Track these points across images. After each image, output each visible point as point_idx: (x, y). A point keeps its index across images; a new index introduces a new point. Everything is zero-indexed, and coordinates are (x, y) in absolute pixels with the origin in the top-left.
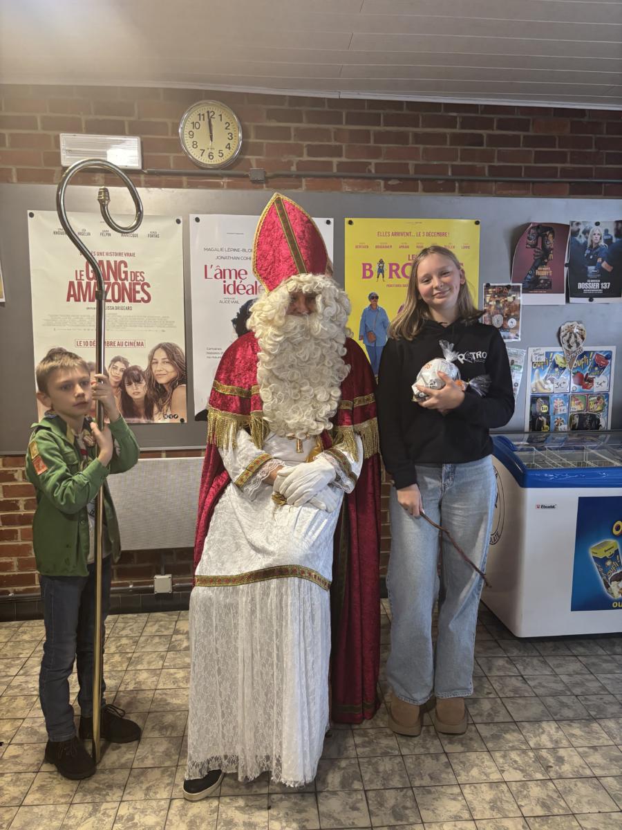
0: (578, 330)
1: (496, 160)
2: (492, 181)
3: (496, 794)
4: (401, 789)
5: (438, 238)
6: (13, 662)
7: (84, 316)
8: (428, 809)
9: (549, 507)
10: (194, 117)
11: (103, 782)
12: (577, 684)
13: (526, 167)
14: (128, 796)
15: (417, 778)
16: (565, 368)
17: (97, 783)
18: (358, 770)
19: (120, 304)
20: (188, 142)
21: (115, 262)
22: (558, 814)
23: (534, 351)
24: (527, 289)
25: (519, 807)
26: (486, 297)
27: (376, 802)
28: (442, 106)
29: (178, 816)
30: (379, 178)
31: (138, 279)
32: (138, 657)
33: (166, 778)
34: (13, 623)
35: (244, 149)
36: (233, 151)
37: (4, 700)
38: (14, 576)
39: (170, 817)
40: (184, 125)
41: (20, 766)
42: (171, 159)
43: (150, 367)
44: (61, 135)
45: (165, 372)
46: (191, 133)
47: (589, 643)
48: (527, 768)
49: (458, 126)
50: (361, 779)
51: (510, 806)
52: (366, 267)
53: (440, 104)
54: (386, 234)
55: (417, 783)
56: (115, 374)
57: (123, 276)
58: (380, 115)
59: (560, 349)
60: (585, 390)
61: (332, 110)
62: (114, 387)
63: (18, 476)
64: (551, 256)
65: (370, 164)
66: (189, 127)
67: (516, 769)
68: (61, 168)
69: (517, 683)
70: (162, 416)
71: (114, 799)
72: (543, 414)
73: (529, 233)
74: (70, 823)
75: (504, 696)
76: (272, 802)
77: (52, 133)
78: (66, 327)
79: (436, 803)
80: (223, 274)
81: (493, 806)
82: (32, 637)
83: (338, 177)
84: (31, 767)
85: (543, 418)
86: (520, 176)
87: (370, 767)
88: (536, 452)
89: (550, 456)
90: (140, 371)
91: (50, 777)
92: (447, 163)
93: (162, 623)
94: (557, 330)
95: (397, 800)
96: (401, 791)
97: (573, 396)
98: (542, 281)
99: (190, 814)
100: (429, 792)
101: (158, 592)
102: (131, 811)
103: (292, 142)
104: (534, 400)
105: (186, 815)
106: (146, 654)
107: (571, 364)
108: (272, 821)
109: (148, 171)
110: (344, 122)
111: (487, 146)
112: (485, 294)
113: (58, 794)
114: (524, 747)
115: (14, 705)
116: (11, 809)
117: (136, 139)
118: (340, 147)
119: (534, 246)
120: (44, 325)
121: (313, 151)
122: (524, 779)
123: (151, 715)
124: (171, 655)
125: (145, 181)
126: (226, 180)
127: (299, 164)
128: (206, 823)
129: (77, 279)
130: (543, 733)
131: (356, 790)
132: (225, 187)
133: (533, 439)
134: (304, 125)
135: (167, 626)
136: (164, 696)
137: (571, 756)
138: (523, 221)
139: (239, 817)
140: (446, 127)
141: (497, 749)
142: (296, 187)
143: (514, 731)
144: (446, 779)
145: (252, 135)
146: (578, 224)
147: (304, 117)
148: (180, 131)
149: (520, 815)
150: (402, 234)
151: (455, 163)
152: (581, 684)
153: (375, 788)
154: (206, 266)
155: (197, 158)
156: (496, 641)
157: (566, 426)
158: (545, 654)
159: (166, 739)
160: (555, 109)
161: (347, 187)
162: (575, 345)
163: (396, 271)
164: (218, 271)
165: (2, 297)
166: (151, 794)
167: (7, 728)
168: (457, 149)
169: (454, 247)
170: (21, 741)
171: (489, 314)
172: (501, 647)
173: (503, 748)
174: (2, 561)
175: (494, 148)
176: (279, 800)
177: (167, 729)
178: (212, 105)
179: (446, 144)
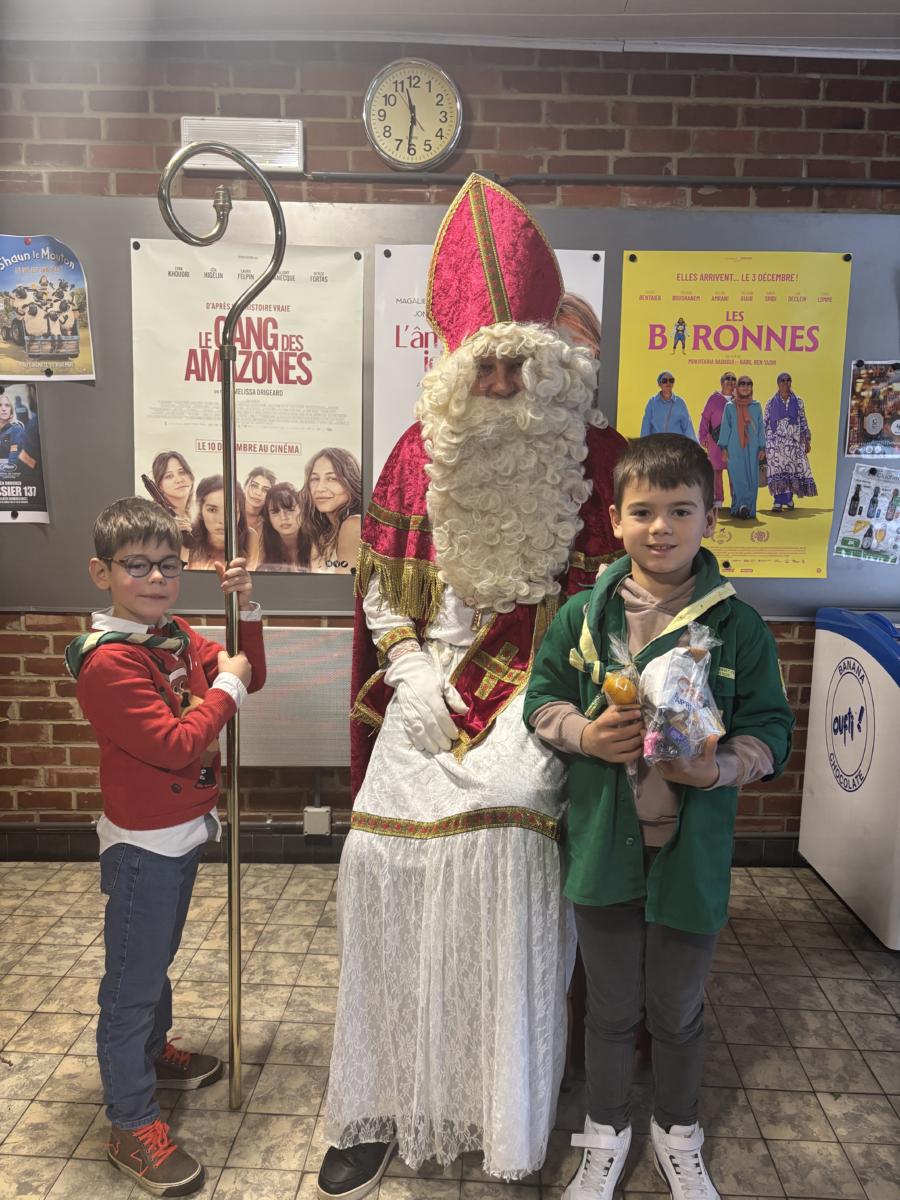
1: (884, 152)
2: (877, 187)
5: (779, 283)
6: (88, 925)
7: (211, 403)
10: (387, 88)
11: (198, 1131)
14: (236, 1158)
17: (191, 1132)
19: (265, 386)
20: (377, 129)
21: (259, 319)
26: (854, 382)
28: (795, 61)
30: (684, 184)
31: (294, 346)
32: (273, 932)
33: (300, 1135)
35: (465, 138)
36: (447, 141)
37: (67, 983)
40: (371, 100)
42: (350, 155)
43: (307, 486)
44: (183, 118)
45: (330, 494)
46: (382, 113)
49: (821, 95)
52: (656, 332)
53: (793, 58)
54: (692, 277)
56: (254, 495)
57: (270, 342)
58: (688, 78)
61: (610, 71)
62: (253, 515)
65: (669, 160)
66: (378, 103)
67: (888, 1179)
68: (181, 172)
69: (889, 1027)
70: (323, 562)
71: (214, 1163)
75: (867, 1048)
76: (467, 1196)
77: (170, 117)
78: (183, 420)
80: (423, 340)
83: (614, 183)
84: (93, 1096)
90: (292, 492)
92: (800, 157)
93: (312, 881)
101: (309, 833)
103: (542, 125)
106: (285, 928)
109: (314, 176)
110: (629, 93)
111: (870, 128)
112: (857, 376)
115: (81, 993)
116: (55, 1163)
117: (296, 125)
118: (622, 133)
120: (150, 416)
121: (575, 140)
123: (285, 1027)
124: (321, 932)
125: (308, 190)
126: (434, 189)
127: (553, 162)
129: (201, 346)
132: (433, 200)
134: (562, 97)
135: (320, 886)
136: (306, 997)
140: (800, 97)
142: (550, 199)
143: (884, 1110)
144: (765, 1185)
145: (479, 113)
147: (564, 85)
148: (364, 115)
150: (718, 277)
151: (813, 157)
154: (398, 327)
155: (389, 153)
156: (851, 952)
159: (304, 1068)
161: (629, 199)
163: (705, 339)
164: (418, 336)
165: (91, 373)
166: (272, 1159)
167: (65, 1028)
168: (818, 134)
169: (805, 299)
170: (85, 1051)
171: (860, 411)
172: (859, 963)
173: (865, 1140)
174: (82, 771)
175: (883, 132)
176: (476, 1194)
177: (306, 1055)
178: (416, 66)
179: (798, 125)
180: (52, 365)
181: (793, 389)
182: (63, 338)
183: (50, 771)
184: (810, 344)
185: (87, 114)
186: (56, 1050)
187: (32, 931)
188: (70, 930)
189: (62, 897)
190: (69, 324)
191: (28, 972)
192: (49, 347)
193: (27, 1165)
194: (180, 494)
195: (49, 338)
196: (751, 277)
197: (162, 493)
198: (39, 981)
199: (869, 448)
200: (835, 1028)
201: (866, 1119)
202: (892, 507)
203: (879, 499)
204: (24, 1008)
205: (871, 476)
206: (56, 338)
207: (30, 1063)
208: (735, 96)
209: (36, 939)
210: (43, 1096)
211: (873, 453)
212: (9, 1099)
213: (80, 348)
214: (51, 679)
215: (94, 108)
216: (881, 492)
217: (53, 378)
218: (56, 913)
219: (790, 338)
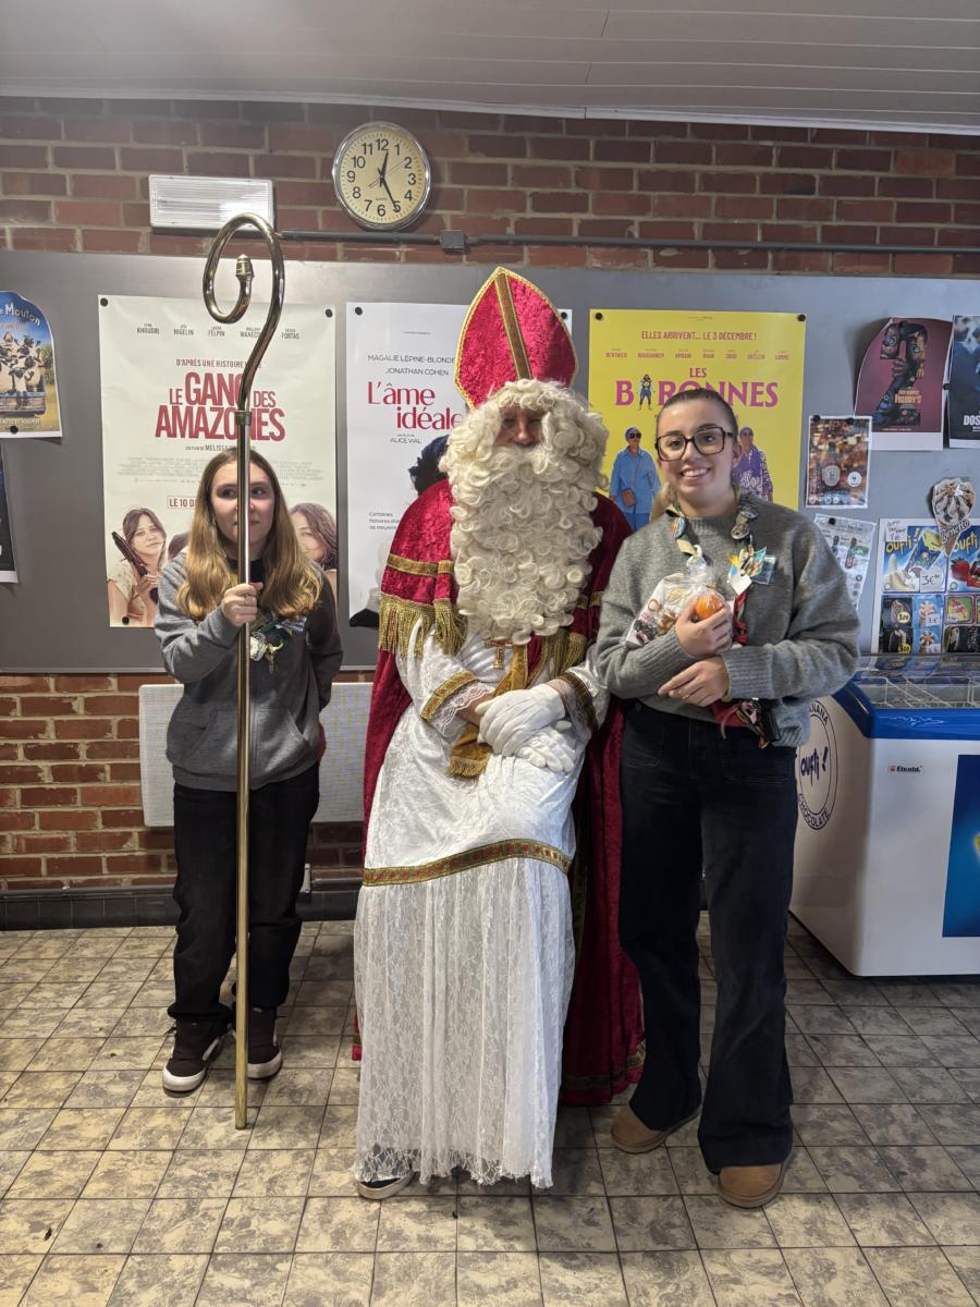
0: (962, 493)
1: (834, 216)
2: (827, 250)
3: (816, 1211)
4: (665, 1197)
5: (738, 341)
6: (68, 989)
7: (182, 459)
8: (707, 1230)
9: (910, 770)
10: (356, 150)
11: (202, 1168)
12: (947, 1050)
13: (882, 229)
14: (241, 1189)
15: (690, 1181)
16: (938, 553)
17: (196, 1170)
18: (597, 1167)
20: (346, 189)
21: (231, 376)
22: (914, 1244)
23: (889, 524)
24: (879, 424)
25: (852, 1231)
26: (812, 436)
27: (624, 1215)
28: (749, 129)
29: (318, 1223)
30: (646, 246)
31: (266, 403)
33: (300, 1165)
34: (68, 931)
35: (434, 199)
36: (416, 204)
37: (53, 1044)
38: (71, 858)
39: (305, 1224)
40: (341, 162)
41: (76, 1142)
42: (320, 214)
44: (151, 176)
45: (305, 549)
46: (351, 174)
47: (970, 989)
48: (866, 1174)
49: (774, 163)
50: (601, 1180)
51: (838, 1230)
52: (622, 389)
53: (746, 126)
54: (657, 336)
55: (690, 1189)
58: (648, 144)
59: (930, 522)
60: (972, 588)
61: (573, 137)
63: (78, 706)
64: (921, 372)
65: (632, 223)
66: (347, 165)
67: (845, 1174)
68: (149, 230)
69: (851, 1046)
71: (221, 1193)
72: (901, 626)
73: (886, 334)
74: (153, 1227)
75: (830, 1064)
76: (463, 1208)
77: (138, 175)
78: (155, 477)
79: (720, 1221)
80: (396, 396)
81: (811, 1228)
82: (97, 953)
83: (580, 244)
84: (94, 1143)
85: (901, 632)
86: (874, 243)
87: (616, 1162)
88: (889, 685)
89: (912, 691)
91: (122, 1159)
92: (753, 221)
94: (928, 492)
95: (658, 1212)
96: (665, 1201)
97: (952, 597)
98: (904, 413)
99: (336, 1220)
100: (709, 1204)
102: (246, 1212)
103: (508, 188)
104: (887, 603)
105: (330, 1222)
107: (948, 548)
108: (463, 1237)
109: (284, 234)
110: (592, 157)
111: (820, 194)
112: (814, 430)
113: (134, 1183)
114: (860, 1142)
115: (69, 1052)
116: (64, 1204)
117: (267, 184)
118: (585, 197)
119: (894, 356)
120: (120, 473)
121: (541, 203)
122: (861, 1191)
126: (404, 248)
127: (520, 224)
128: (360, 1234)
129: (171, 403)
130: (893, 1121)
131: (593, 1196)
132: (403, 259)
133: (884, 664)
134: (528, 162)
137: (937, 1159)
138: (875, 314)
139: (412, 1229)
140: (756, 164)
141: (818, 1143)
142: (518, 259)
143: (845, 1117)
145: (446, 175)
146: (966, 320)
147: (529, 149)
148: (334, 172)
149: (854, 1243)
150: (681, 335)
151: (767, 222)
152: (955, 1051)
153: (623, 1194)
154: (370, 384)
155: (359, 214)
156: (818, 981)
157: (938, 646)
158: (898, 1004)
159: (300, 1108)
160: (931, 135)
161: (595, 260)
162: (957, 514)
164: (390, 392)
165: (58, 430)
166: (276, 1188)
167: (58, 1085)
168: (771, 199)
169: (763, 357)
170: (80, 1104)
171: (818, 465)
172: (826, 991)
173: (827, 1143)
174: (52, 836)
175: (832, 198)
176: (473, 1206)
177: (301, 1095)
178: (384, 129)
179: (753, 191)
180: (16, 421)
181: (755, 443)
182: (29, 394)
183: (18, 837)
184: (770, 400)
185: (52, 170)
186: (51, 1104)
187: (10, 997)
188: (49, 995)
189: (37, 964)
190: (35, 380)
191: (12, 1035)
192: (14, 403)
193: (37, 1207)
194: (151, 551)
195: (15, 395)
196: (712, 335)
197: (134, 551)
198: (24, 1043)
199: (828, 497)
200: (802, 1048)
201: (829, 1126)
202: (850, 555)
203: (839, 547)
204: (12, 1068)
205: (831, 526)
206: (22, 395)
207: (26, 1118)
208: (692, 162)
209: (15, 1005)
210: (43, 1146)
211: (832, 504)
212: (10, 1151)
213: (47, 406)
214: (19, 742)
215: (58, 164)
216: (840, 541)
217: (19, 435)
218: (31, 979)
219: (753, 393)
